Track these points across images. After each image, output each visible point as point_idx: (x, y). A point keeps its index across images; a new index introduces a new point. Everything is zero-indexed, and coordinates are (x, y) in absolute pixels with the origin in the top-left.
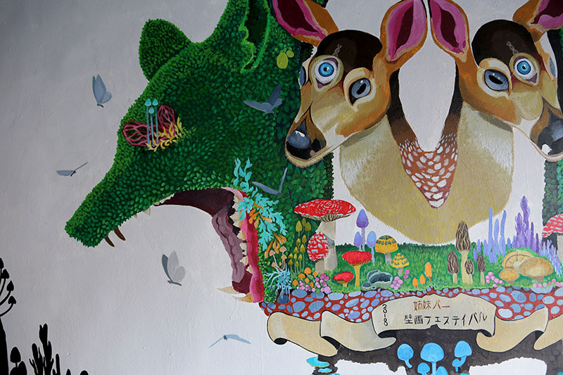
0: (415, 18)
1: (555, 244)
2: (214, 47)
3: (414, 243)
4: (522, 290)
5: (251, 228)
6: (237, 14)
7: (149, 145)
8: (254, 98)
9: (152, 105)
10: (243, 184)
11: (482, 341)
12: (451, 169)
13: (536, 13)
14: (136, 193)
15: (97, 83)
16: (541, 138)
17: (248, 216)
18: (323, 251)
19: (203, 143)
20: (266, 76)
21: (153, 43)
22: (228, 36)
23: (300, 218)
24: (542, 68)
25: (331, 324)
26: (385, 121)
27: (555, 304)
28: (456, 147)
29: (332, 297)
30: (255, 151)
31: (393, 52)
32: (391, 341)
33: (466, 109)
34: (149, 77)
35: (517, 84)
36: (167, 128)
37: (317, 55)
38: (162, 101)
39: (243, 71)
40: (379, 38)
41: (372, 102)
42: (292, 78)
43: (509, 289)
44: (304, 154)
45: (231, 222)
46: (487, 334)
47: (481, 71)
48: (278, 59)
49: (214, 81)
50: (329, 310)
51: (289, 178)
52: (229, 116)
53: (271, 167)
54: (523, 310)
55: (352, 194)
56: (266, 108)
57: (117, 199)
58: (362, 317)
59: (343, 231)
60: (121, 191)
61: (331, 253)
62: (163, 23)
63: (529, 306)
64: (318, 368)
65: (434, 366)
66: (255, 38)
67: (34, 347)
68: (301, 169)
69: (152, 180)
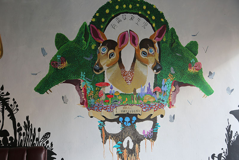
0: (126, 37)
1: (156, 94)
2: (75, 42)
3: (123, 93)
4: (148, 104)
5: (85, 89)
6: (82, 33)
7: (58, 68)
8: (86, 56)
9: (59, 57)
10: (83, 78)
11: (139, 117)
12: (133, 75)
13: (155, 37)
14: (55, 80)
15: (43, 50)
16: (154, 68)
17: (84, 86)
18: (102, 95)
19: (73, 67)
20: (89, 51)
21: (59, 40)
22: (79, 39)
23: (97, 87)
24: (155, 51)
25: (104, 113)
26: (118, 63)
27: (155, 108)
28: (134, 70)
29: (104, 106)
30: (86, 70)
31: (120, 46)
32: (118, 116)
33: (137, 61)
34: (58, 49)
35: (149, 55)
36: (63, 63)
37: (102, 46)
38: (62, 56)
39: (83, 49)
40: (117, 42)
41: (115, 58)
42: (95, 52)
43: (145, 104)
44: (98, 71)
45: (80, 88)
46: (140, 115)
47: (141, 51)
48: (92, 46)
49: (76, 51)
50: (103, 109)
51: (94, 77)
52: (80, 61)
53: (90, 74)
54: (148, 109)
55: (109, 81)
56: (89, 59)
57: (50, 82)
58: (111, 111)
59: (107, 90)
60: (51, 80)
61: (104, 95)
62: (61, 34)
63: (150, 108)
64: (100, 124)
65: (128, 122)
66: (86, 40)
67: (25, 122)
68: (97, 75)
69: (59, 77)
